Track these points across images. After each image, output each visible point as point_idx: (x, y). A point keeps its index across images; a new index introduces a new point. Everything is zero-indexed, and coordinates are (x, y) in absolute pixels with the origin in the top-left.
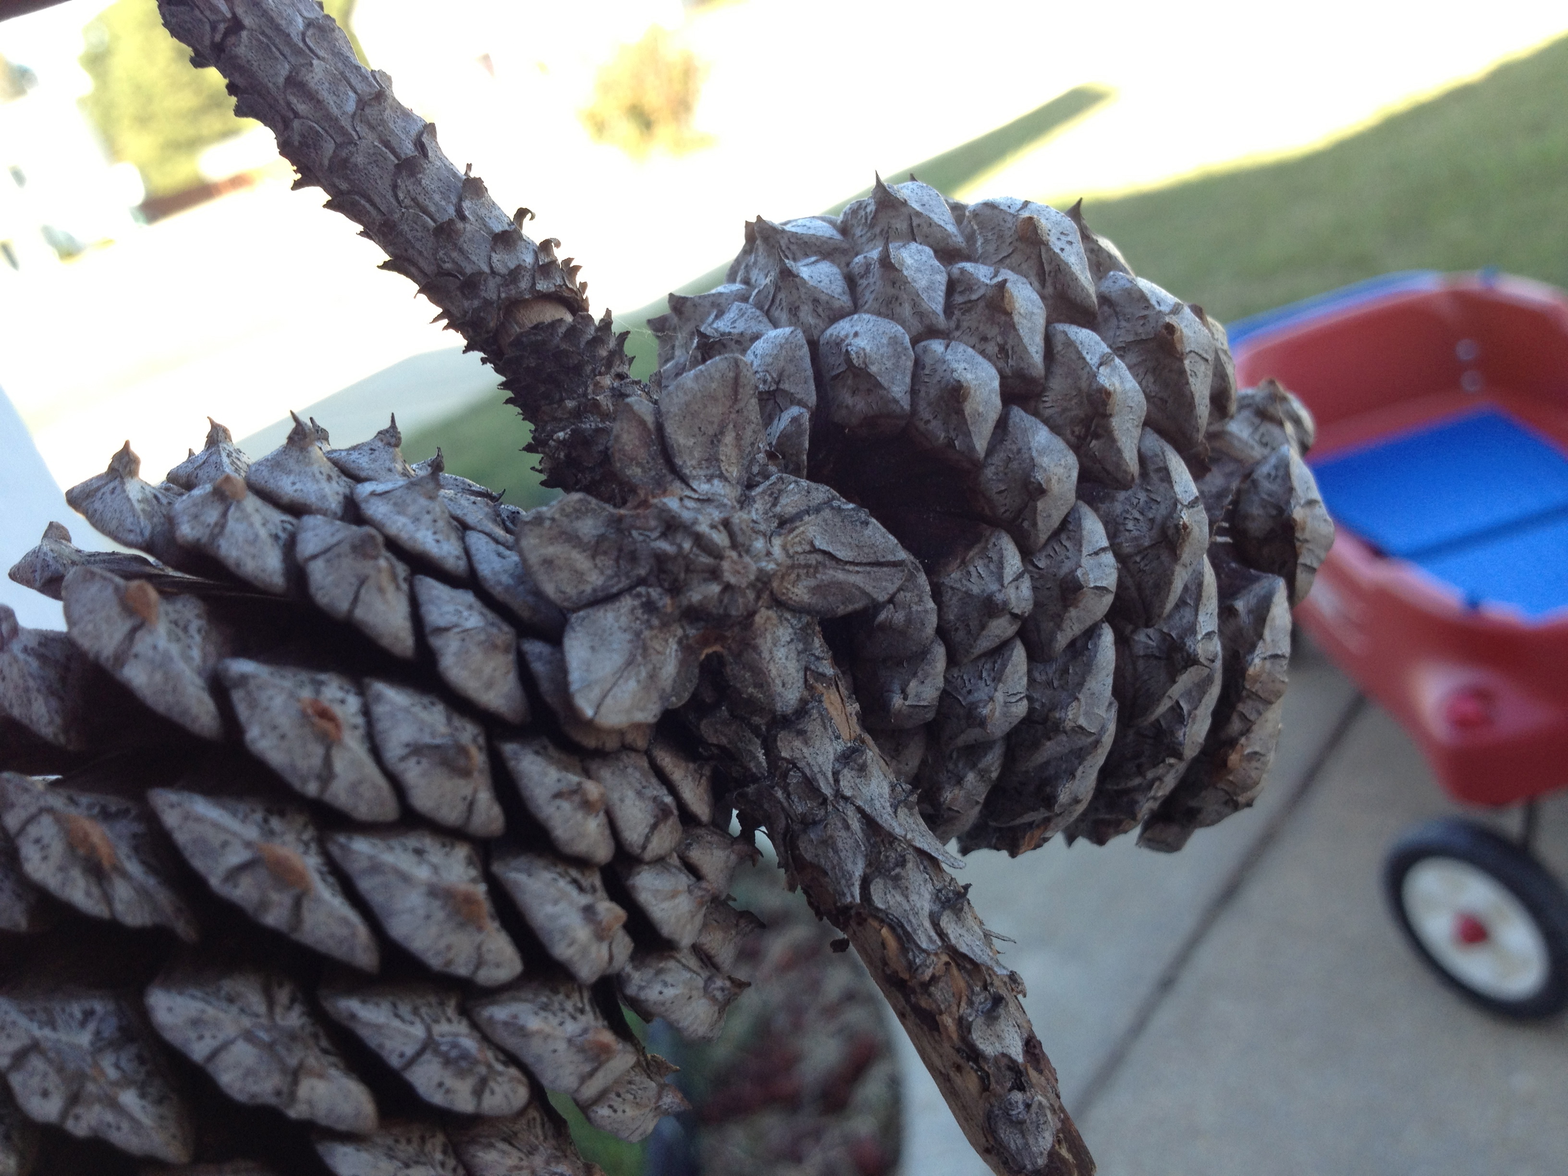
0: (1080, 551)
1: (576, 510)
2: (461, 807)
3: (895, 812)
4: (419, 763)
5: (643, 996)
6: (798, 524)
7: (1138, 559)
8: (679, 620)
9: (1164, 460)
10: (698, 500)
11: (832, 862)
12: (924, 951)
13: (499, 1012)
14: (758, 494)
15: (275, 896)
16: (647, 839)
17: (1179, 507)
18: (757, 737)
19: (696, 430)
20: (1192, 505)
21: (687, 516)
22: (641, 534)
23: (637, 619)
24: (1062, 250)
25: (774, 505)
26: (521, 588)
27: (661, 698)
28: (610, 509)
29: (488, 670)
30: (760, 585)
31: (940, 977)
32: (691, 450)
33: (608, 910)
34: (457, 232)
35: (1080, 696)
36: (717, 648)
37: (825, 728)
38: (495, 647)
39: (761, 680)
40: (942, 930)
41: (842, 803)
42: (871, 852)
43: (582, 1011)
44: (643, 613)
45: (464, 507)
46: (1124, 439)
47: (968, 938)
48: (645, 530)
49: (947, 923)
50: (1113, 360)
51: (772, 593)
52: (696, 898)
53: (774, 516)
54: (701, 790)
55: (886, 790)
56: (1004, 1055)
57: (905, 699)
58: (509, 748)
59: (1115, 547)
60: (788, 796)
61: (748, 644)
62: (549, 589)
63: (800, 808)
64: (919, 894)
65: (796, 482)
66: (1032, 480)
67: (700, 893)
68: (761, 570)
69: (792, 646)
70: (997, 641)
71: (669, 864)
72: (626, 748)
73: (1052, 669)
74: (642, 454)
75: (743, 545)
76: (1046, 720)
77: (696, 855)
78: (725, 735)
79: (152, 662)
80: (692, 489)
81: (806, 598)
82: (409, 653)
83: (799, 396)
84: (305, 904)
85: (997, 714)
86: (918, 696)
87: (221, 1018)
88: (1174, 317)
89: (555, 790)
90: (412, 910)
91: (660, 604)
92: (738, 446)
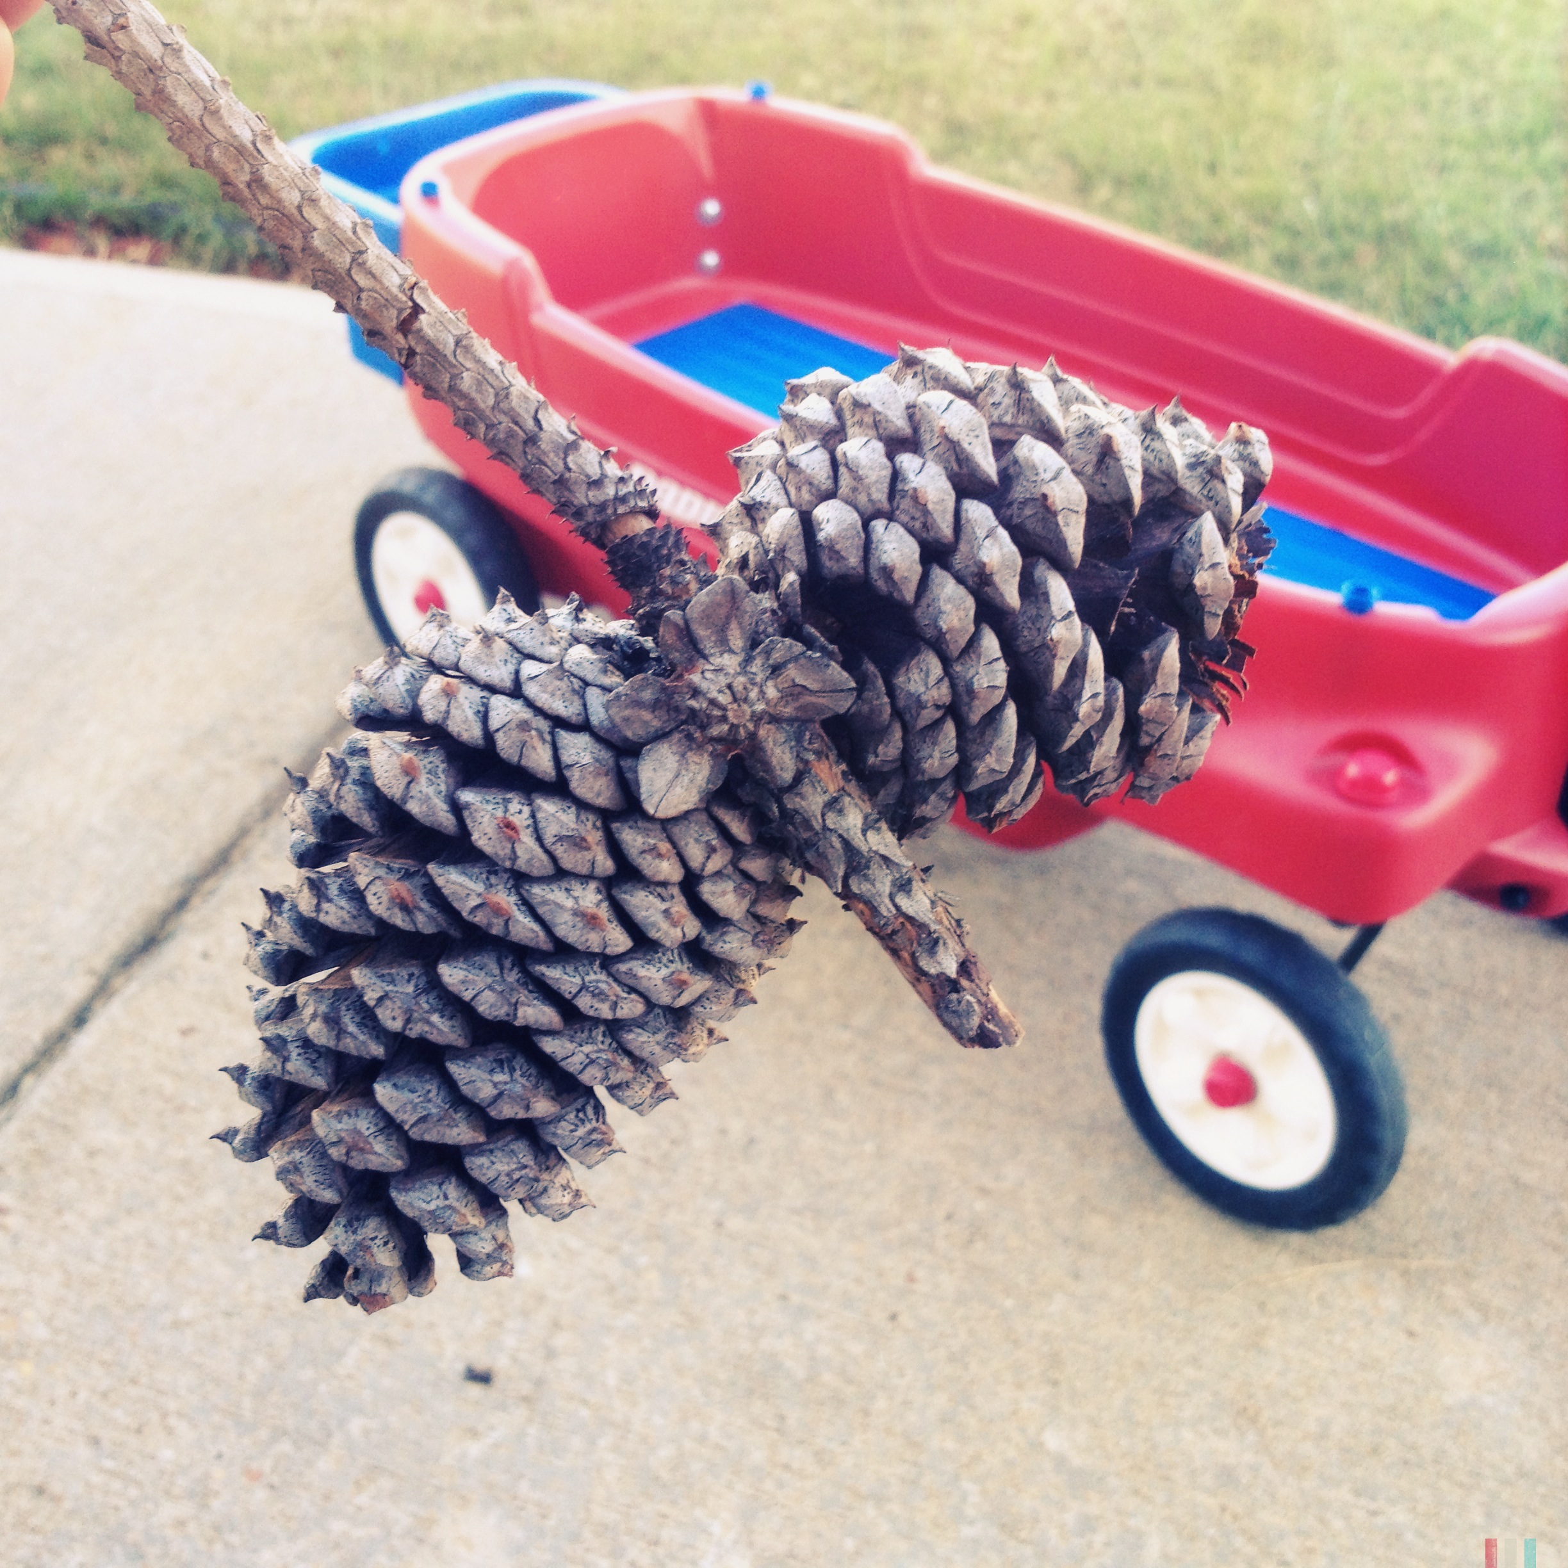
0: (978, 664)
1: (642, 684)
2: (588, 865)
3: (864, 835)
4: (562, 845)
5: (711, 950)
6: (785, 669)
8: (709, 744)
9: (1047, 587)
10: (714, 670)
11: (826, 867)
12: (886, 917)
13: (623, 967)
14: (758, 653)
15: (495, 921)
16: (704, 865)
17: (1053, 622)
18: (774, 798)
19: (711, 625)
20: (1066, 616)
21: (706, 686)
22: (679, 696)
23: (682, 746)
24: (970, 444)
25: (768, 659)
27: (699, 792)
28: (661, 681)
29: (596, 788)
30: (755, 719)
31: (900, 928)
32: (709, 637)
33: (677, 911)
34: (567, 479)
35: (993, 752)
36: (737, 753)
37: (816, 788)
38: (599, 774)
39: (767, 766)
40: (897, 904)
41: (828, 832)
42: (850, 860)
43: (672, 962)
44: (686, 741)
46: (1004, 587)
47: (914, 907)
48: (682, 694)
49: (902, 901)
50: (998, 530)
51: (767, 718)
52: (744, 889)
53: (768, 667)
54: (745, 824)
55: (860, 819)
56: (944, 973)
57: (877, 757)
58: (615, 826)
61: (757, 747)
62: (629, 734)
63: (803, 836)
64: (882, 882)
65: (783, 641)
68: (753, 712)
69: (787, 745)
70: (931, 720)
71: (724, 874)
74: (679, 645)
75: (742, 697)
76: (967, 768)
77: (745, 864)
78: (753, 796)
79: (420, 799)
80: (712, 664)
81: (794, 714)
82: (554, 779)
83: (796, 563)
84: (510, 923)
85: (936, 764)
86: (885, 754)
87: (476, 978)
88: (1052, 483)
89: (641, 849)
90: (566, 923)
91: (696, 736)
92: (741, 628)
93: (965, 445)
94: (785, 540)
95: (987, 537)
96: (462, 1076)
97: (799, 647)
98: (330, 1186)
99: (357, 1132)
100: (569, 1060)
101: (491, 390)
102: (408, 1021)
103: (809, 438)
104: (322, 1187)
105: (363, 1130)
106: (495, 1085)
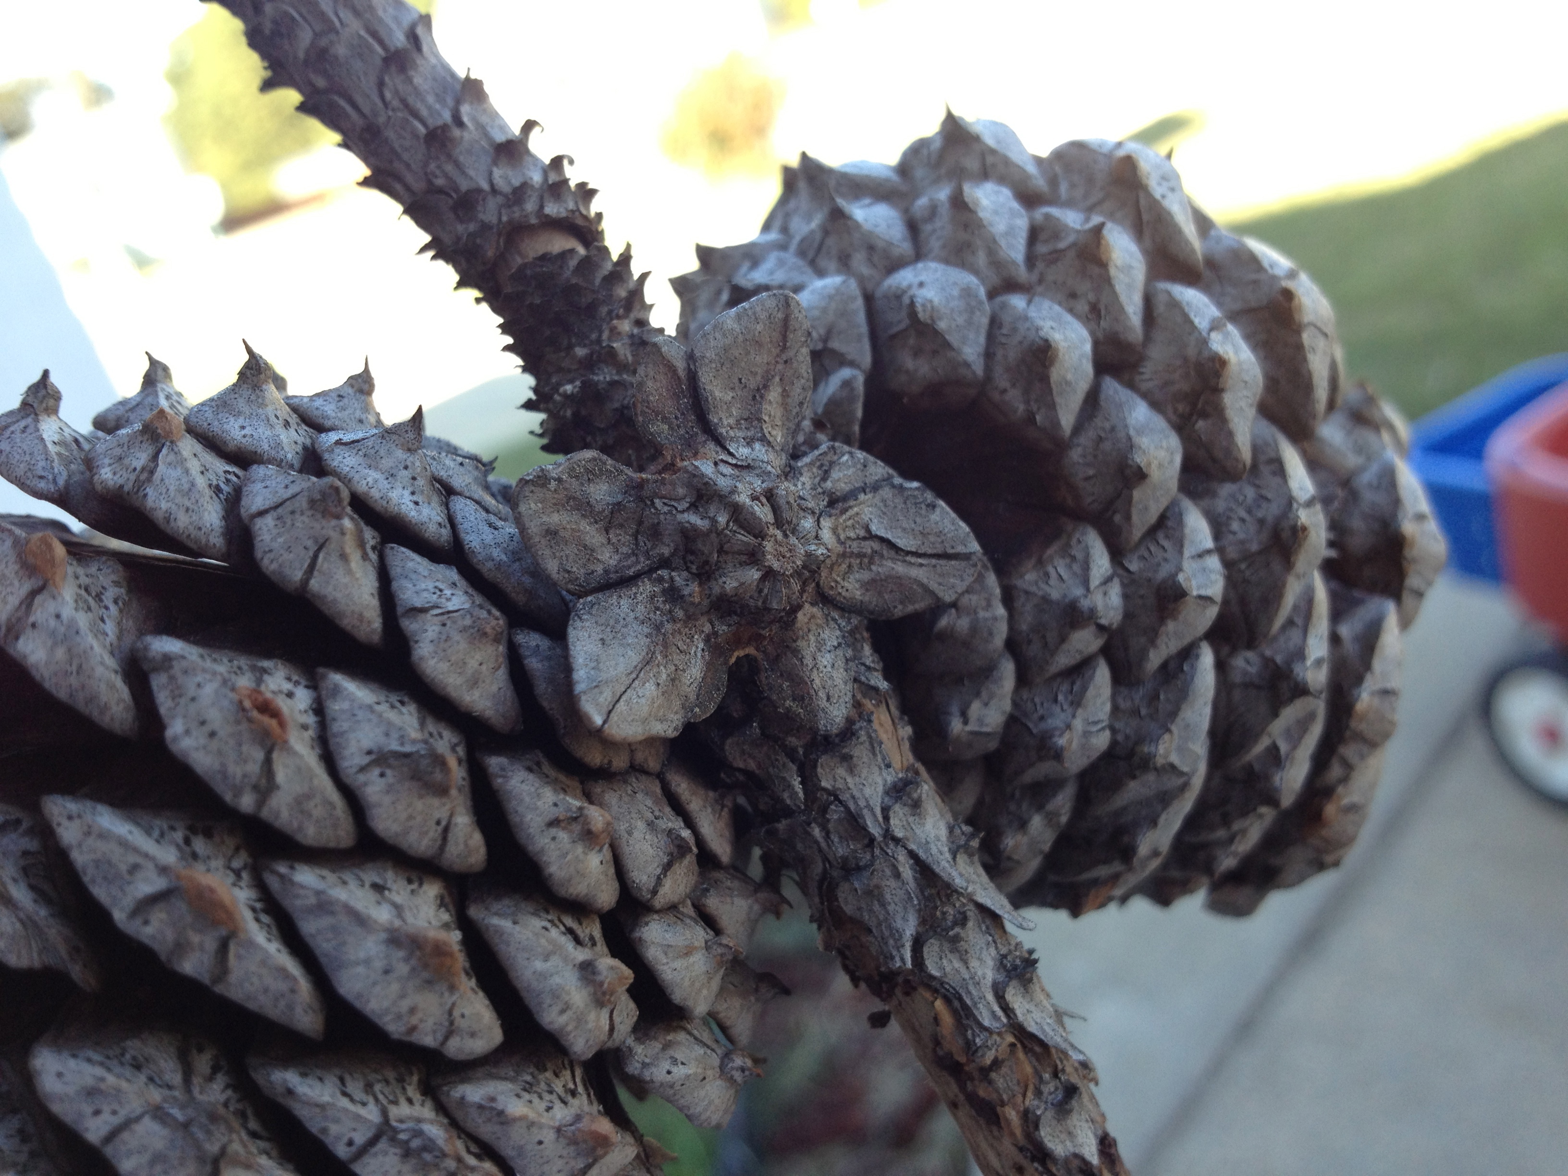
0: (1181, 553)
1: (588, 471)
3: (954, 858)
4: (382, 775)
5: (647, 1076)
6: (852, 503)
7: (1243, 566)
8: (708, 612)
9: (1277, 451)
10: (736, 466)
11: (877, 917)
12: (986, 1029)
13: (474, 1093)
14: (806, 465)
15: (195, 937)
16: (659, 881)
17: (1295, 505)
18: (793, 762)
19: (736, 381)
20: (1309, 504)
22: (665, 504)
23: (657, 609)
24: (1163, 197)
25: (824, 479)
26: (516, 565)
27: (683, 707)
28: (629, 472)
30: (807, 573)
31: (1003, 1061)
32: (729, 405)
33: (610, 968)
34: (452, 140)
35: (1174, 728)
36: (751, 650)
37: (874, 754)
38: (482, 634)
40: (1007, 1004)
41: (892, 846)
42: (926, 906)
43: (574, 1093)
44: (664, 602)
45: (449, 468)
46: (1236, 420)
47: (1037, 1015)
48: (671, 499)
50: (1225, 325)
51: (818, 585)
52: (715, 956)
53: (824, 493)
54: (721, 825)
55: (943, 832)
57: (966, 722)
58: (495, 763)
59: (1220, 550)
60: (828, 835)
61: (787, 647)
62: (552, 567)
63: (841, 850)
64: (980, 959)
65: (850, 453)
66: (1130, 462)
67: (719, 950)
68: (808, 555)
69: (840, 652)
70: (1078, 658)
71: (683, 914)
72: (636, 769)
73: (1139, 694)
74: (670, 407)
75: (789, 523)
76: (1131, 754)
77: (713, 903)
78: (754, 758)
81: (858, 594)
82: (376, 638)
83: (855, 356)
84: (233, 949)
85: (1075, 745)
86: (981, 720)
87: (124, 1088)
89: (550, 817)
90: (367, 962)
91: (686, 592)
92: (784, 405)
95: (1212, 330)
97: (880, 468)
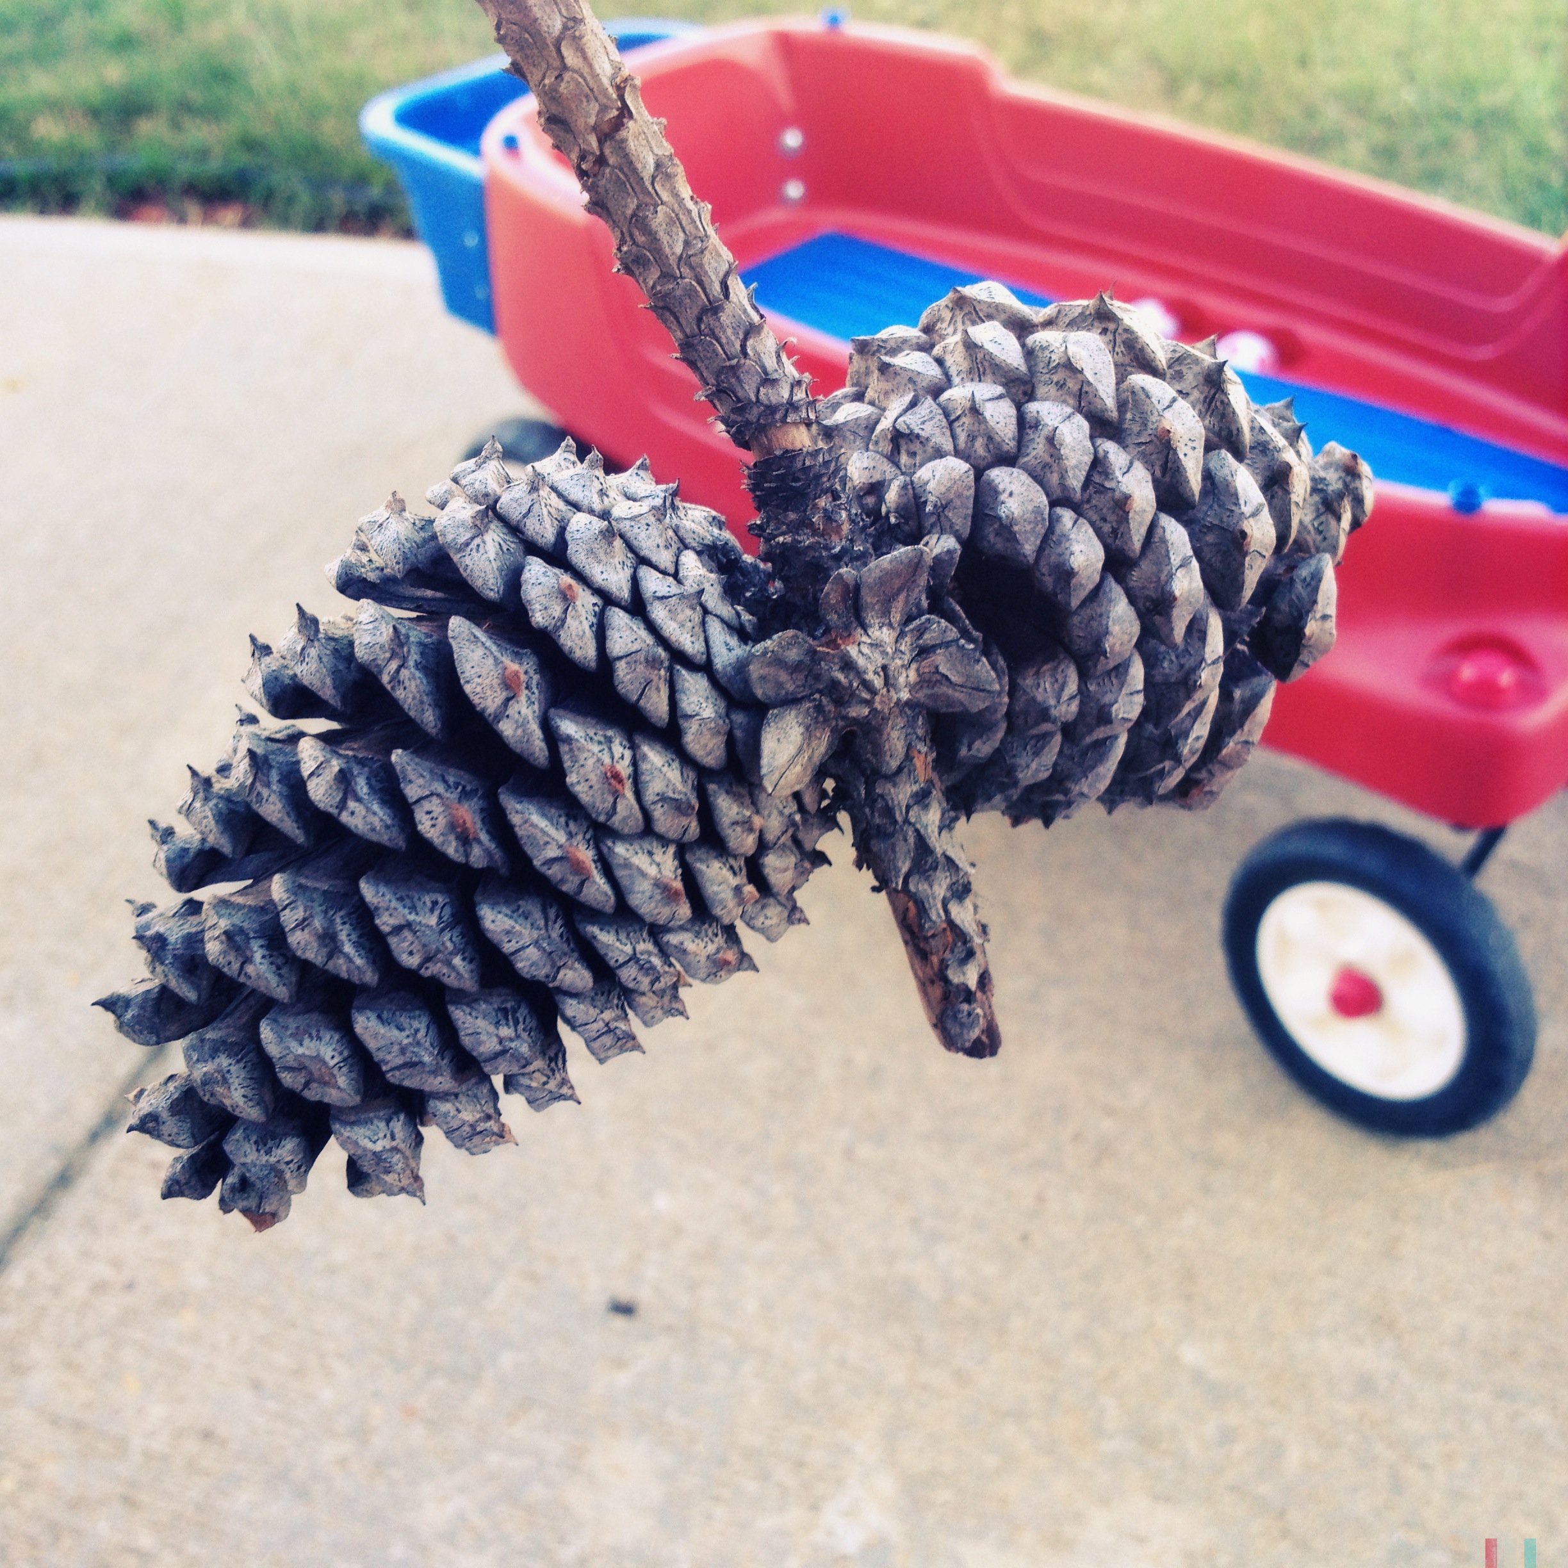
0: (1121, 689)
1: (789, 643)
2: (680, 831)
4: (662, 806)
5: (751, 924)
6: (932, 654)
8: (836, 719)
9: (1206, 625)
10: (872, 644)
11: (889, 858)
12: (932, 920)
13: (673, 939)
14: (911, 629)
15: (570, 878)
17: (1203, 665)
18: (863, 777)
19: (881, 593)
20: (1214, 663)
21: (861, 662)
22: (827, 665)
23: (809, 717)
24: (1185, 455)
25: (919, 638)
26: (738, 677)
28: (810, 641)
29: (710, 745)
31: (937, 936)
32: (874, 605)
33: (750, 892)
34: (738, 366)
35: (1090, 777)
36: (854, 728)
37: (911, 778)
38: (719, 732)
39: (878, 750)
40: (948, 910)
41: (907, 826)
42: (916, 859)
44: (814, 713)
45: (706, 593)
46: (1178, 622)
47: (962, 917)
48: (830, 663)
49: (955, 909)
50: (1191, 563)
53: (917, 647)
55: (938, 816)
56: (963, 984)
57: (969, 750)
58: (712, 787)
59: (1147, 689)
60: (873, 812)
61: (875, 729)
62: (759, 692)
63: (877, 821)
64: (940, 885)
65: (939, 622)
66: (1102, 645)
67: (801, 870)
68: (899, 700)
69: (904, 731)
70: (1045, 732)
74: (841, 608)
75: (892, 682)
77: (803, 836)
79: (517, 722)
80: (868, 635)
81: (922, 700)
82: (665, 723)
83: (957, 527)
84: (585, 883)
86: (978, 750)
87: (523, 931)
88: (1251, 520)
89: (733, 820)
90: (643, 892)
91: (827, 709)
92: (907, 602)
93: (1181, 456)
94: (952, 496)
95: (1181, 566)
96: (466, 1025)
97: (953, 633)
98: (258, 1104)
99: (318, 1058)
100: (587, 1027)
101: (682, 235)
102: (428, 959)
103: (989, 377)
104: (250, 1104)
105: (327, 1058)
106: (501, 1041)
